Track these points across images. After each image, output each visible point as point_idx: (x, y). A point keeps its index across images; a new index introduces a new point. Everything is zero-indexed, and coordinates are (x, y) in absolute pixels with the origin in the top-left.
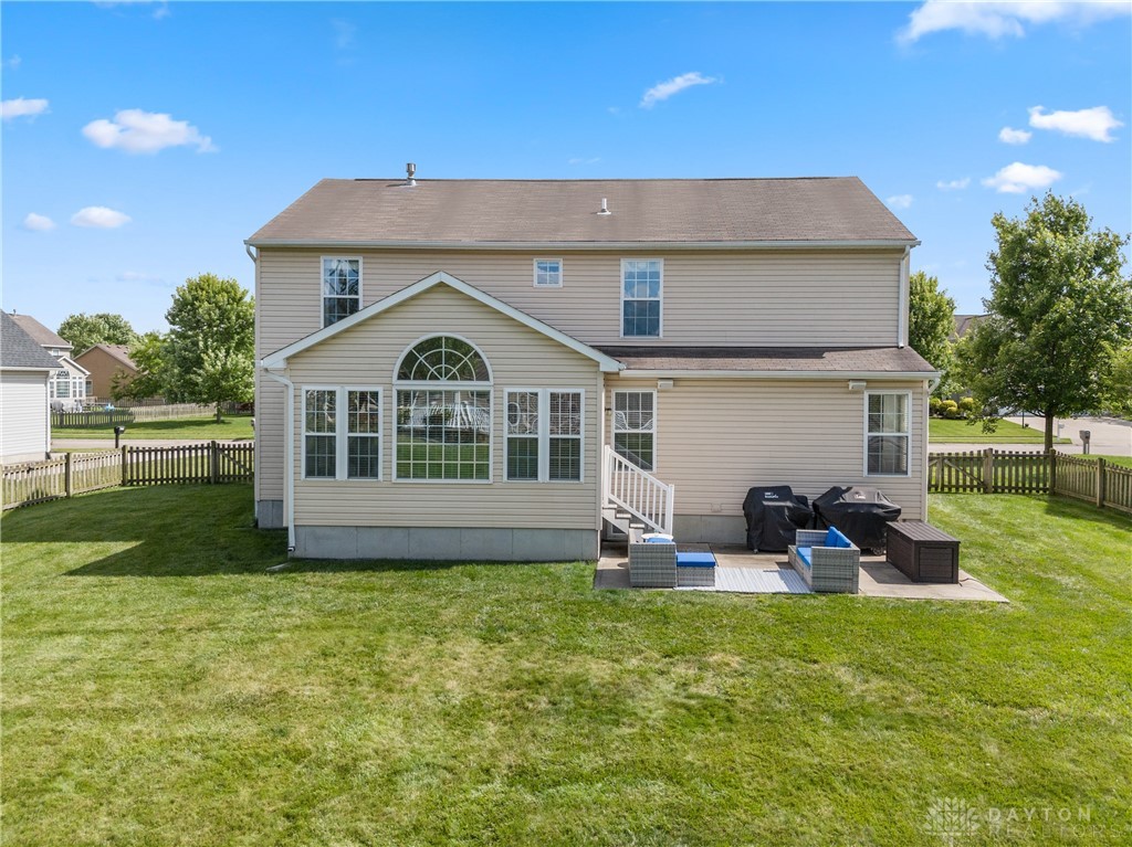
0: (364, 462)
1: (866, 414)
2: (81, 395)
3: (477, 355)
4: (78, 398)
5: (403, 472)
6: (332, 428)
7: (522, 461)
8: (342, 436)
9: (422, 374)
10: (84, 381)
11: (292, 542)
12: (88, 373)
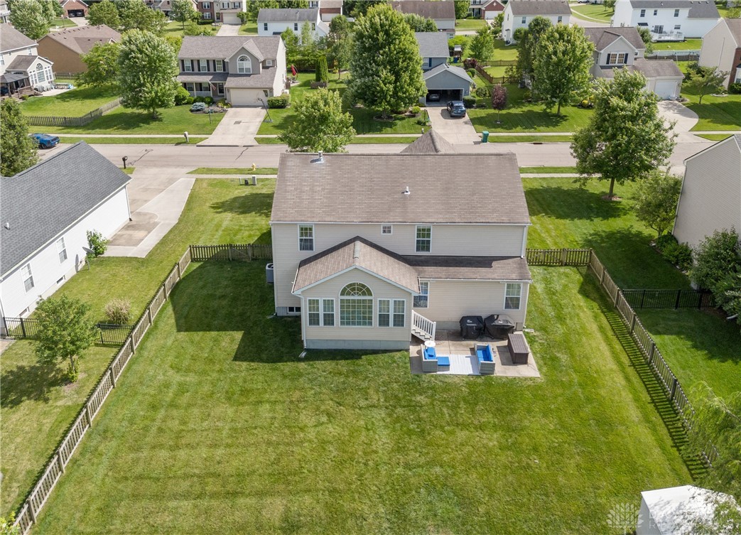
0: (329, 320)
1: (506, 290)
2: (51, 78)
3: (368, 288)
4: (50, 80)
5: (342, 323)
6: (318, 310)
7: (384, 320)
8: (321, 313)
9: (349, 294)
10: (50, 68)
11: (305, 345)
12: (52, 63)
